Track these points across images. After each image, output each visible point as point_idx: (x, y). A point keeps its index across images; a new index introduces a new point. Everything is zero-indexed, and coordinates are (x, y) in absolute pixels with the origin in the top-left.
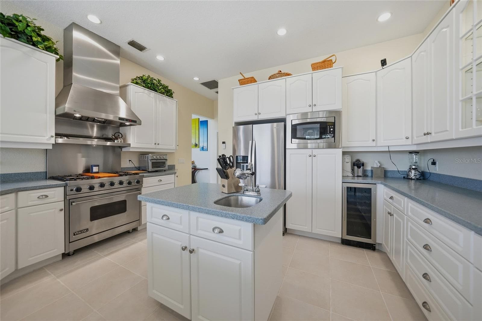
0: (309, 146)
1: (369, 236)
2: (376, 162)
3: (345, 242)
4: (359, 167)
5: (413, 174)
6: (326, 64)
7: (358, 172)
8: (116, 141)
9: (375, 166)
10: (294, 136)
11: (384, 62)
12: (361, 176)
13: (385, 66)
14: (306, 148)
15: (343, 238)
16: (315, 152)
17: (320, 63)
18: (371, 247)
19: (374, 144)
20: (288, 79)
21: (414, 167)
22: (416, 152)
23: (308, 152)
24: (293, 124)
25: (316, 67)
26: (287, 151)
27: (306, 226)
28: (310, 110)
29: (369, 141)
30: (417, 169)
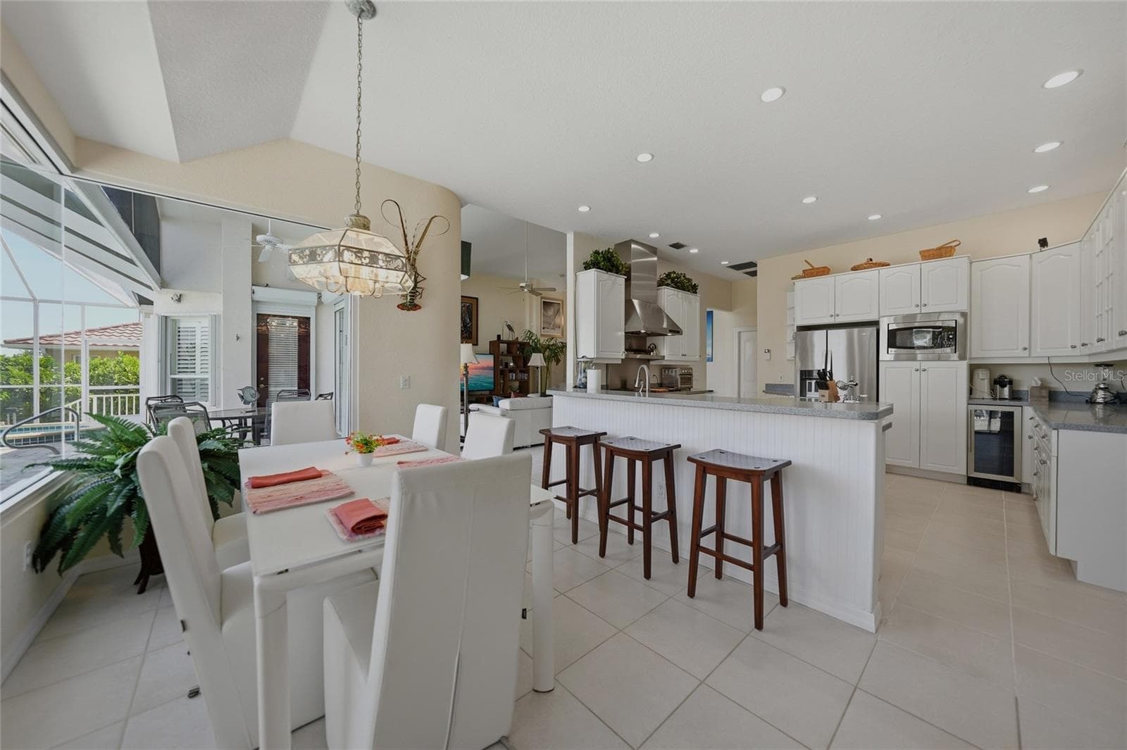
0: (919, 357)
1: (1011, 474)
2: (1036, 378)
3: (972, 482)
4: (1003, 386)
5: (1100, 397)
6: (943, 252)
7: (1001, 393)
8: (652, 354)
9: (1034, 385)
10: (891, 344)
11: (1043, 243)
12: (1006, 399)
13: (1046, 248)
14: (914, 359)
15: (969, 475)
16: (925, 365)
17: (933, 250)
18: (1015, 488)
19: (1026, 353)
20: (883, 270)
21: (1102, 386)
22: (1107, 365)
23: (915, 365)
24: (890, 329)
25: (928, 255)
26: (880, 363)
27: (909, 460)
28: (917, 311)
29: (1017, 349)
30: (1107, 388)
